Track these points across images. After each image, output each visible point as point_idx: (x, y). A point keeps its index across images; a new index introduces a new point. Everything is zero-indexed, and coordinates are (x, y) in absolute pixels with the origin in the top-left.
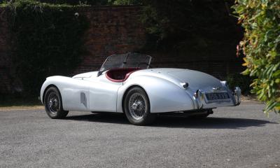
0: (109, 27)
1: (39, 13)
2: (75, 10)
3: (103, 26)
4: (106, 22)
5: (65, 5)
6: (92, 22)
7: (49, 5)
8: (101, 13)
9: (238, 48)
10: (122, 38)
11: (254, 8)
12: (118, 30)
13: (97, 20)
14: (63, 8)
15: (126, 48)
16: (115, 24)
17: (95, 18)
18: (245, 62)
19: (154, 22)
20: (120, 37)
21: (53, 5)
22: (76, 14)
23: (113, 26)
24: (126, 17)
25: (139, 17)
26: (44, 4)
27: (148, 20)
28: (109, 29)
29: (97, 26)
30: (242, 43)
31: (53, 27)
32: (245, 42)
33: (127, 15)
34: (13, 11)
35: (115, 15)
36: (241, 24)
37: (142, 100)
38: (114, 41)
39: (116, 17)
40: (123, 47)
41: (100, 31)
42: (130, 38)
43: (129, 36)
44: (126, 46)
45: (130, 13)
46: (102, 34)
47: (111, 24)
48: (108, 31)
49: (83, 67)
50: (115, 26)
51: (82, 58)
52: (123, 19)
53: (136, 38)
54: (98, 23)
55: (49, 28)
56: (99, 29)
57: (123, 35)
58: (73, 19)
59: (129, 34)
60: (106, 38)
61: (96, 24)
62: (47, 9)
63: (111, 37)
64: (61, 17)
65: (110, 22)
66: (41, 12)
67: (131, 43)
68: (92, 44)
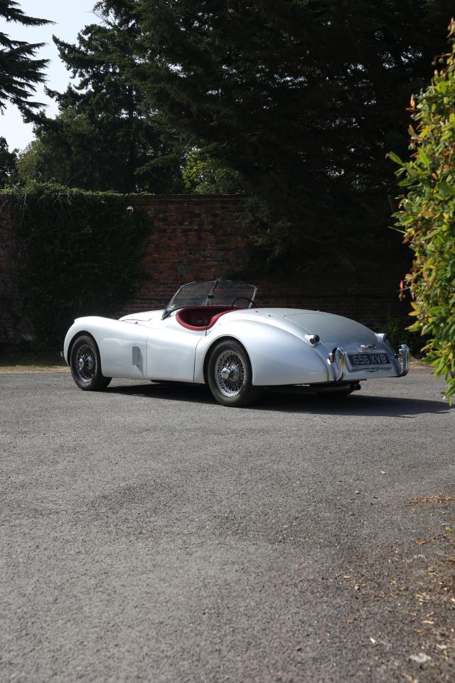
0: (185, 232)
1: (65, 205)
2: (128, 201)
3: (174, 231)
4: (181, 224)
5: (110, 193)
6: (156, 224)
7: (82, 191)
8: (172, 207)
9: (401, 285)
10: (208, 253)
11: (431, 219)
12: (200, 238)
13: (165, 220)
14: (106, 198)
15: (213, 269)
16: (196, 228)
17: (161, 216)
18: (413, 310)
19: (264, 226)
20: (204, 250)
21: (90, 193)
22: (129, 208)
23: (191, 231)
24: (215, 215)
25: (238, 218)
26: (74, 190)
27: (253, 222)
28: (186, 236)
29: (165, 231)
30: (408, 278)
31: (88, 230)
32: (415, 275)
33: (218, 212)
34: (21, 202)
35: (197, 212)
36: (408, 243)
37: (238, 362)
38: (193, 256)
39: (198, 216)
40: (209, 268)
41: (170, 239)
42: (222, 253)
43: (221, 250)
44: (213, 266)
45: (223, 208)
46: (173, 245)
47: (189, 227)
48: (184, 239)
49: (139, 301)
50: (195, 230)
51: (138, 285)
52: (210, 219)
53: (231, 253)
54: (166, 225)
55: (82, 231)
56: (168, 235)
57: (209, 247)
58: (124, 217)
59: (220, 246)
60: (180, 252)
61: (162, 227)
62: (79, 199)
63: (187, 250)
64: (103, 214)
65: (187, 223)
66: (68, 205)
67: (223, 261)
68: (155, 262)
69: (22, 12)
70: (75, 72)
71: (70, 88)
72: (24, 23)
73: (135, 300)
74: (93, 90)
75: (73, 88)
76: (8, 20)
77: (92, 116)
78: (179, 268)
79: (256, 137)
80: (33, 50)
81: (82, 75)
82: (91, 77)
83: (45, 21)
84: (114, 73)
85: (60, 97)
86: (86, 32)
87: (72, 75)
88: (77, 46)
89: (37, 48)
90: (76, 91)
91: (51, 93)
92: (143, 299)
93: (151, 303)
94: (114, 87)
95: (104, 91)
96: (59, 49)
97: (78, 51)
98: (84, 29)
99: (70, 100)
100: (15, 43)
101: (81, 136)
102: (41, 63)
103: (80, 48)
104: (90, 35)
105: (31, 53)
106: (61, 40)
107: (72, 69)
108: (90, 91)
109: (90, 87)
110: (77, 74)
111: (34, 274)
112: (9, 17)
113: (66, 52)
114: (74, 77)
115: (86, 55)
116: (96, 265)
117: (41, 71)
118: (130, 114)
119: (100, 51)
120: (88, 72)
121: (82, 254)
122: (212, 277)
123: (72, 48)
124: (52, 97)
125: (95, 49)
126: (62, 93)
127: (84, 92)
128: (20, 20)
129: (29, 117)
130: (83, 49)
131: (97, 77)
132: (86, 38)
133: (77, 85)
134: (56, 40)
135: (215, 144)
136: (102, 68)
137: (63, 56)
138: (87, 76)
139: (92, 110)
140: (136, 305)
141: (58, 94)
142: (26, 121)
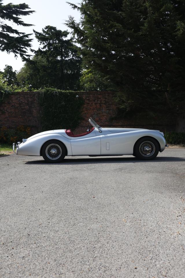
0: (96, 104)
1: (56, 95)
2: (76, 94)
3: (92, 103)
4: (94, 101)
5: (71, 91)
6: (86, 101)
7: (61, 91)
8: (91, 96)
10: (103, 111)
12: (101, 106)
13: (89, 100)
14: (70, 93)
15: (105, 116)
16: (99, 102)
17: (88, 98)
20: (102, 110)
21: (64, 91)
22: (77, 96)
24: (106, 98)
25: (113, 99)
26: (59, 90)
27: (120, 101)
29: (89, 103)
31: (63, 103)
33: (106, 97)
34: (42, 94)
35: (99, 97)
38: (98, 112)
39: (100, 98)
40: (104, 116)
41: (90, 106)
42: (108, 111)
44: (105, 115)
45: (108, 96)
46: (92, 108)
47: (97, 102)
48: (95, 106)
49: (80, 127)
50: (99, 103)
51: (80, 122)
52: (104, 99)
53: (111, 111)
54: (89, 101)
55: (62, 104)
56: (90, 105)
57: (104, 109)
58: (75, 99)
59: (108, 108)
60: (94, 111)
61: (88, 102)
62: (61, 93)
63: (97, 110)
64: (68, 98)
65: (96, 101)
66: (57, 95)
67: (108, 113)
68: (85, 114)
69: (23, 22)
70: (41, 43)
71: (39, 49)
72: (23, 26)
73: (79, 127)
74: (48, 49)
75: (41, 49)
76: (18, 25)
77: (48, 59)
78: (94, 116)
79: (122, 74)
80: (28, 36)
81: (44, 44)
82: (47, 44)
83: (31, 25)
84: (56, 43)
85: (36, 52)
86: (46, 28)
87: (40, 43)
88: (42, 33)
89: (30, 35)
90: (42, 49)
91: (32, 51)
92: (82, 126)
93: (84, 128)
94: (55, 48)
95: (52, 49)
96: (35, 34)
97: (42, 35)
98: (45, 27)
99: (39, 53)
100: (21, 33)
101: (44, 67)
102: (30, 40)
103: (43, 34)
104: (47, 29)
105: (27, 37)
106: (36, 31)
107: (40, 41)
108: (47, 50)
109: (47, 48)
110: (42, 43)
111: (45, 118)
112: (18, 24)
113: (38, 35)
114: (41, 44)
115: (45, 36)
116: (66, 115)
117: (30, 43)
118: (62, 58)
119: (50, 35)
120: (46, 43)
121: (62, 111)
122: (105, 119)
123: (40, 34)
124: (33, 52)
125: (49, 34)
126: (36, 50)
127: (44, 50)
128: (22, 25)
129: (24, 59)
130: (44, 34)
131: (49, 45)
132: (46, 30)
133: (42, 48)
134: (34, 31)
135: (109, 76)
136: (51, 41)
137: (37, 37)
138: (46, 44)
139: (48, 57)
140: (79, 128)
141: (35, 51)
142: (23, 61)
